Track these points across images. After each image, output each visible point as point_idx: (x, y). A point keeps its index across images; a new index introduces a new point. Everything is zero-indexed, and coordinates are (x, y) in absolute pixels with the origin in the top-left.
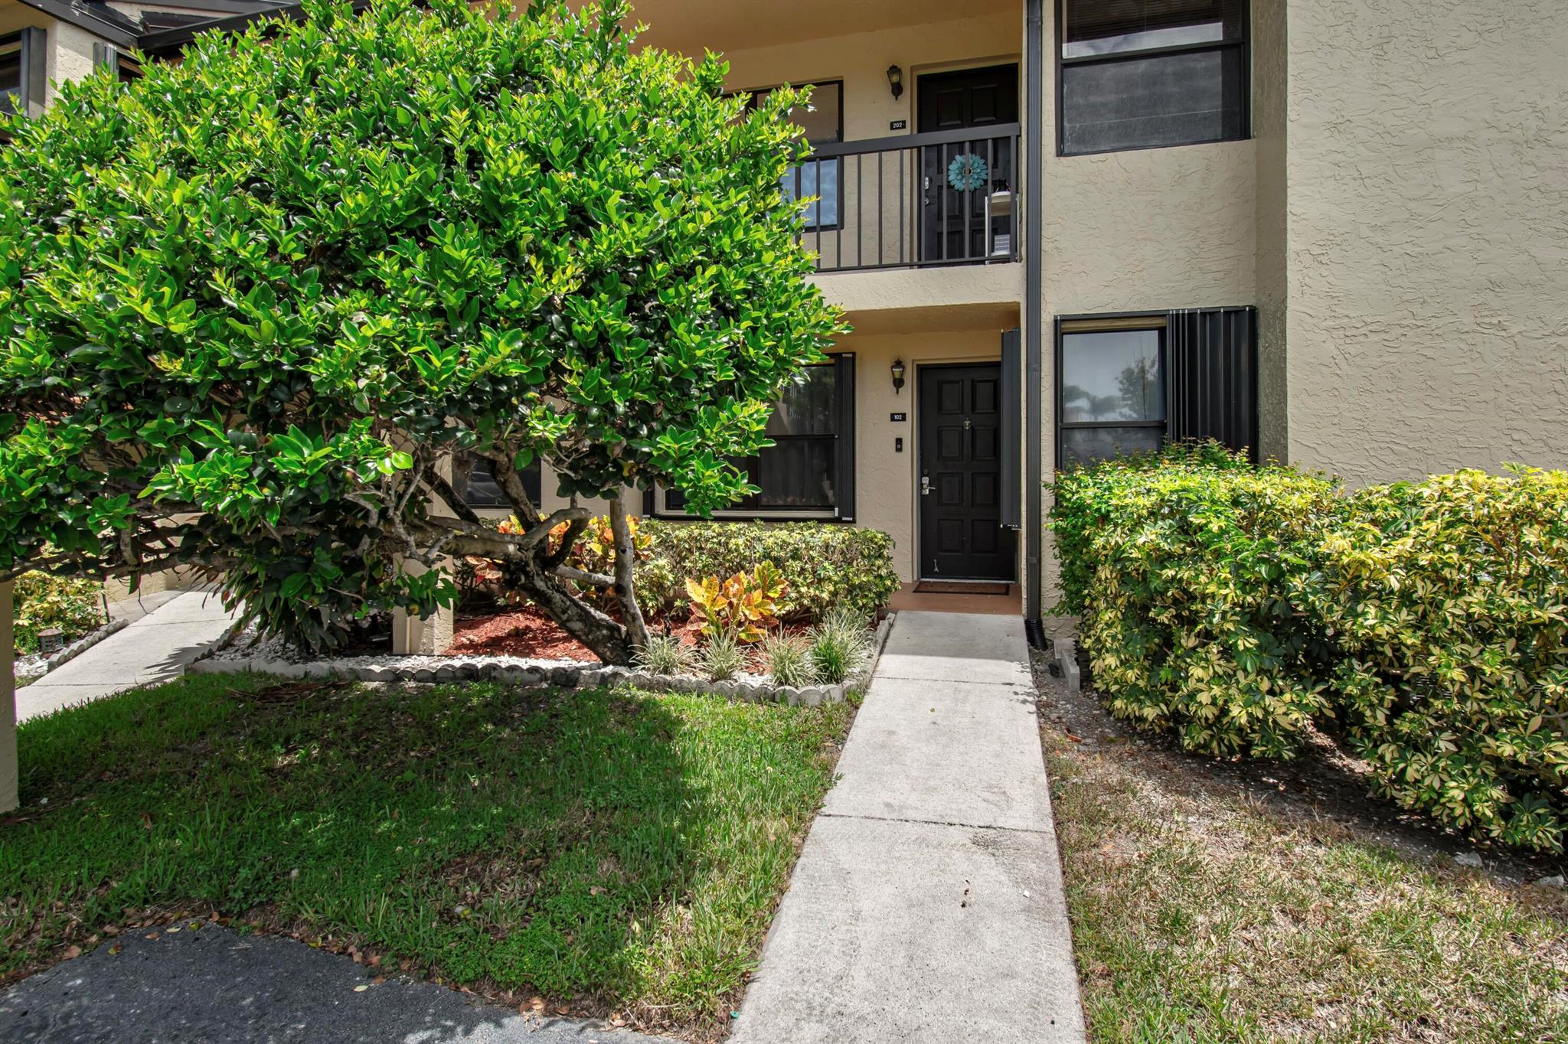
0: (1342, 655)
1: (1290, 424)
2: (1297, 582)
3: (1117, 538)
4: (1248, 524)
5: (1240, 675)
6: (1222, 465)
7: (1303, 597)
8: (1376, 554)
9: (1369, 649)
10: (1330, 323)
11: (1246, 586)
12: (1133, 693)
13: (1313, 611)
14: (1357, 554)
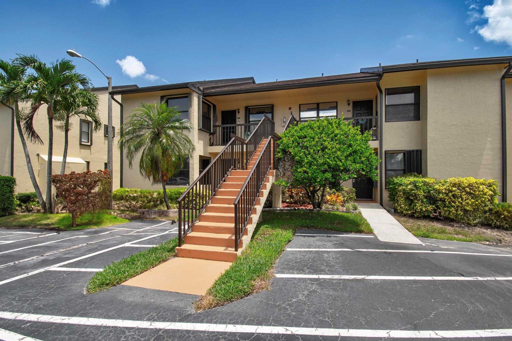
0: (438, 201)
1: (428, 170)
2: (432, 192)
3: (404, 187)
4: (424, 185)
5: (424, 205)
6: (417, 177)
7: (432, 193)
8: (441, 188)
9: (441, 200)
10: (435, 154)
11: (425, 193)
12: (407, 210)
13: (434, 195)
14: (439, 188)
